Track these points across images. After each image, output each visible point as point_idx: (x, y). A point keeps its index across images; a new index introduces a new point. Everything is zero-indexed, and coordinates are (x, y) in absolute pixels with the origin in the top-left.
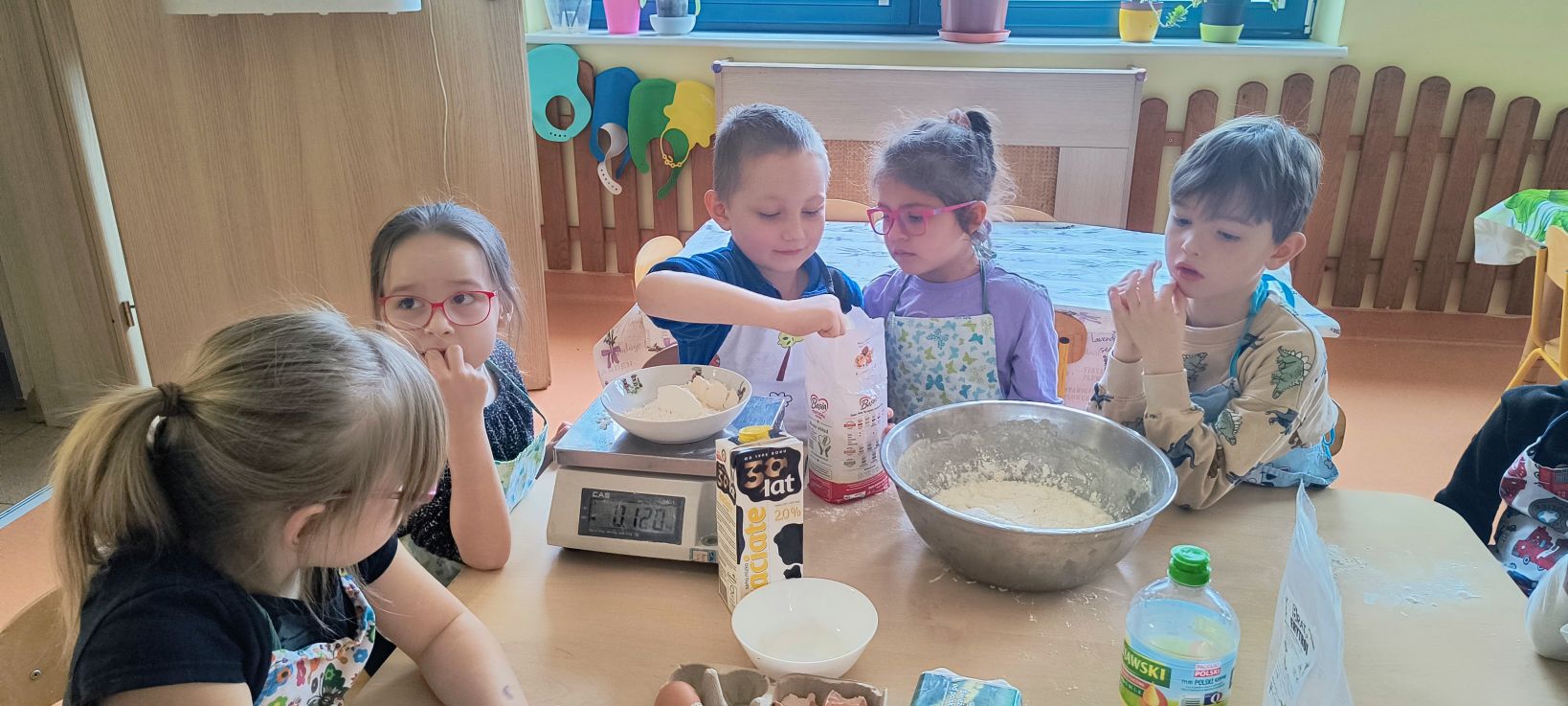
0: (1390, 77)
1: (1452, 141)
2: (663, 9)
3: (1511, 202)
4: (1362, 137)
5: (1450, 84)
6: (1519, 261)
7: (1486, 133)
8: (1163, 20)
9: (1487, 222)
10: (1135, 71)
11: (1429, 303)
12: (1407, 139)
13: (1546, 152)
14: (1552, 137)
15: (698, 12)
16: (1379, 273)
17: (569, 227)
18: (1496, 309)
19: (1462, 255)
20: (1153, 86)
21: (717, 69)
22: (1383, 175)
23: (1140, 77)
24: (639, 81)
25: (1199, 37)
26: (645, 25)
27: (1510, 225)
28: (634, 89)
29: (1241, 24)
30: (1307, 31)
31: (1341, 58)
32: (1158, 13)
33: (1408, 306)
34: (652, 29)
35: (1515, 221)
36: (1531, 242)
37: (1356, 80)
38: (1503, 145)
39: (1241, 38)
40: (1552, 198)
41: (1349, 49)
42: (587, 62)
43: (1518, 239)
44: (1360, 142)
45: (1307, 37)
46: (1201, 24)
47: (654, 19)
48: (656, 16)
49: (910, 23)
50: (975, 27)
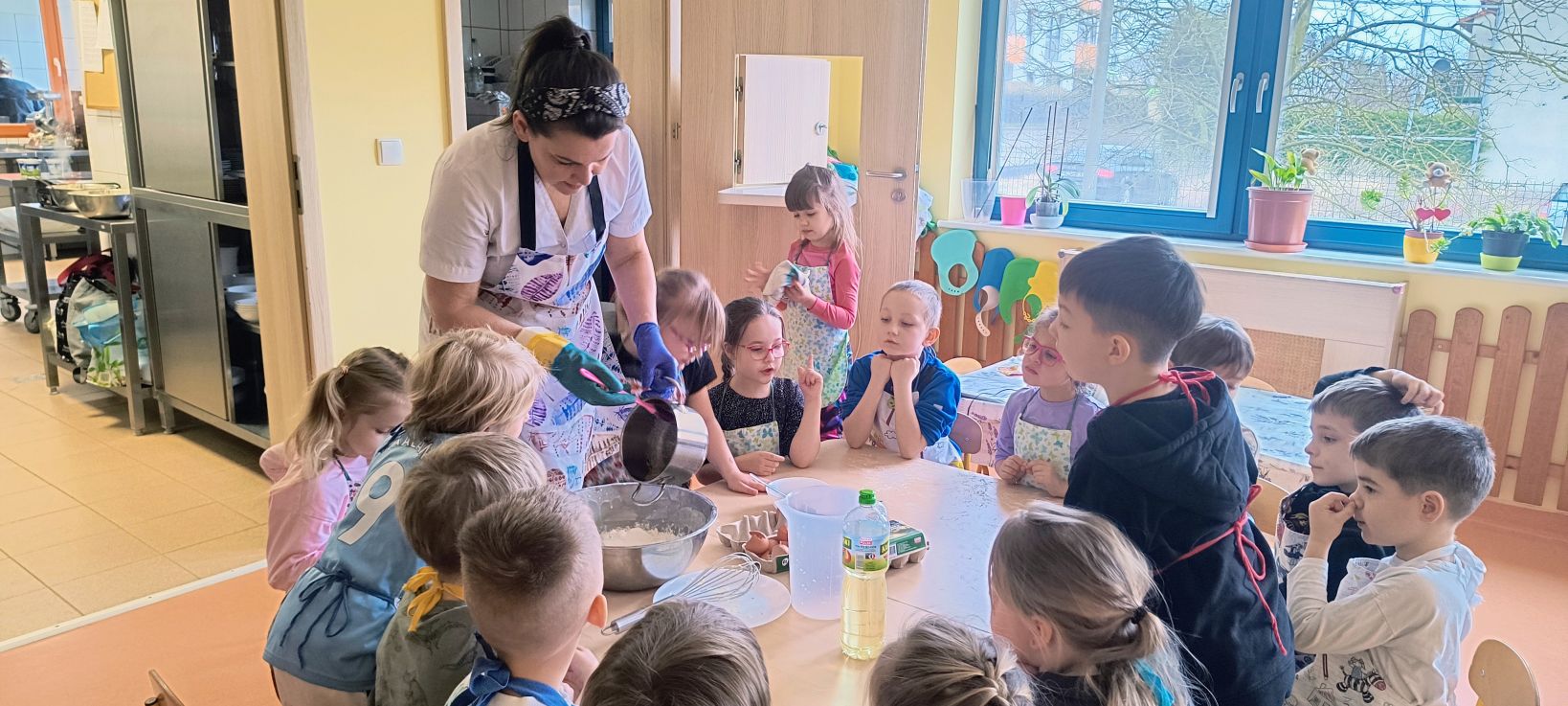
2: (1041, 211)
10: (1393, 285)
15: (1065, 213)
21: (1061, 255)
23: (1396, 291)
24: (1013, 259)
25: (1479, 263)
26: (1028, 221)
28: (1009, 264)
29: (1519, 256)
34: (1031, 224)
42: (982, 243)
46: (1481, 254)
47: (1033, 216)
48: (1035, 214)
49: (1232, 232)
50: (1272, 240)
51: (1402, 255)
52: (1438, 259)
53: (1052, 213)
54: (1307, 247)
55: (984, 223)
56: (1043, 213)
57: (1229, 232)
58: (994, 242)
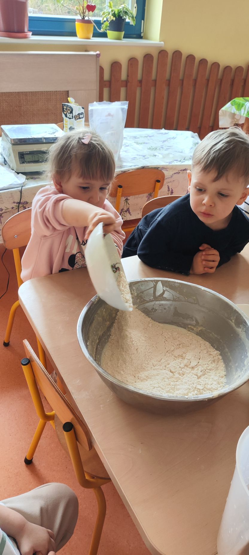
0: (177, 55)
1: (196, 80)
3: (232, 103)
4: (169, 80)
5: (195, 58)
9: (224, 112)
10: (95, 53)
14: (222, 78)
20: (101, 60)
23: (98, 56)
29: (123, 31)
30: (142, 35)
31: (162, 47)
35: (235, 110)
37: (167, 56)
39: (124, 38)
41: (164, 43)
45: (142, 37)
51: (76, 36)
52: (93, 36)
54: (32, 35)
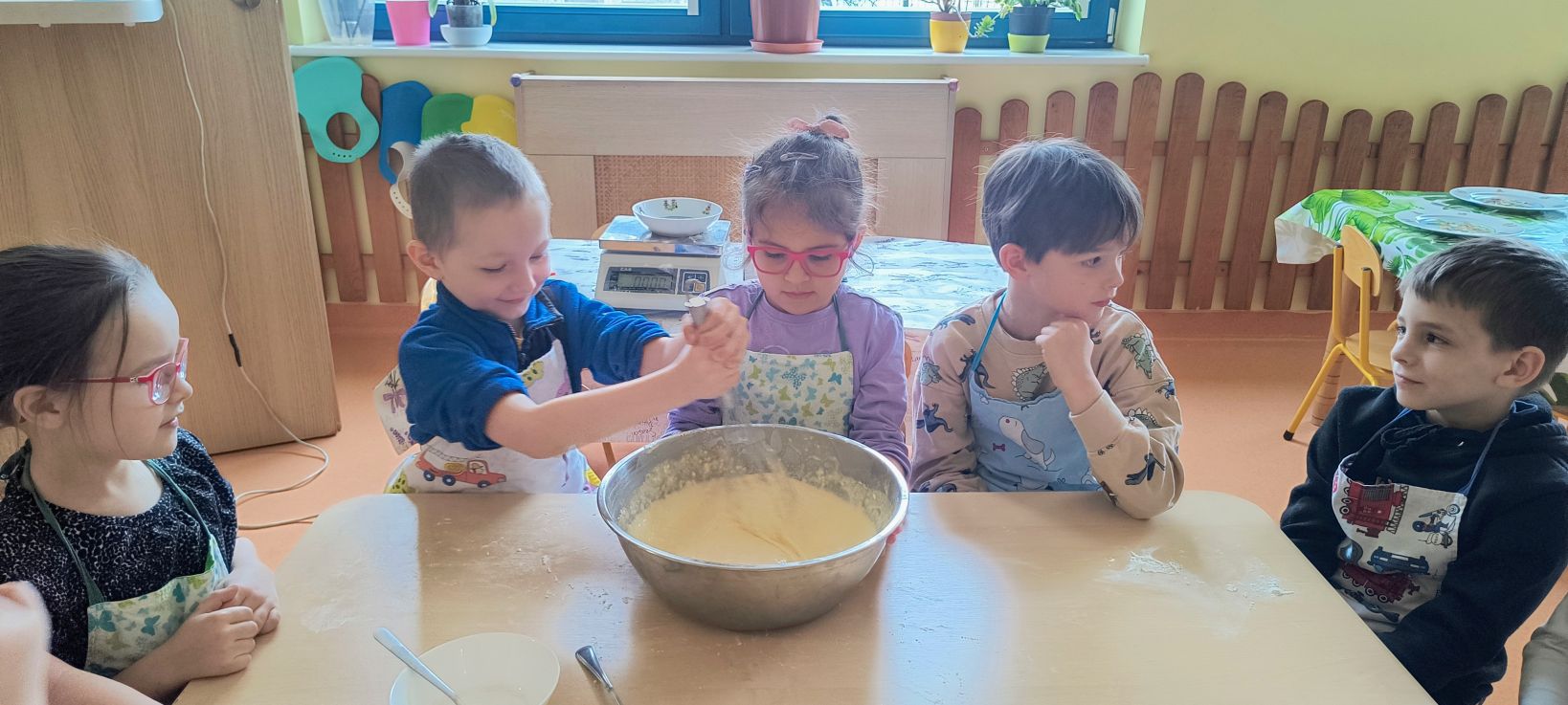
0: (1190, 83)
1: (1250, 144)
2: (454, 18)
3: (1308, 203)
4: (1166, 143)
5: (1245, 90)
6: (1317, 259)
7: (1280, 136)
8: (972, 31)
9: (1286, 223)
10: (947, 81)
11: (1237, 302)
12: (1208, 143)
13: (1336, 154)
14: (1340, 139)
15: (494, 21)
16: (1188, 275)
17: (362, 255)
18: (1298, 306)
19: (1264, 255)
20: (964, 96)
21: (516, 82)
22: (1187, 179)
23: (952, 87)
24: (431, 96)
25: (1008, 47)
26: (436, 36)
27: (1308, 226)
28: (427, 105)
29: (1047, 34)
30: (1110, 40)
31: (1143, 66)
32: (967, 24)
33: (1217, 305)
34: (443, 40)
35: (1312, 221)
36: (1328, 240)
37: (1158, 87)
38: (1296, 148)
39: (1047, 48)
40: (1345, 198)
41: (1151, 56)
42: (372, 77)
43: (1316, 238)
44: (1164, 148)
45: (1110, 46)
46: (1009, 35)
47: (445, 29)
48: (448, 26)
49: (721, 34)
50: (786, 37)
51: (930, 47)
52: (967, 47)
53: (475, 22)
54: (824, 45)
55: (364, 44)
56: (461, 20)
57: (718, 33)
58: (391, 74)
